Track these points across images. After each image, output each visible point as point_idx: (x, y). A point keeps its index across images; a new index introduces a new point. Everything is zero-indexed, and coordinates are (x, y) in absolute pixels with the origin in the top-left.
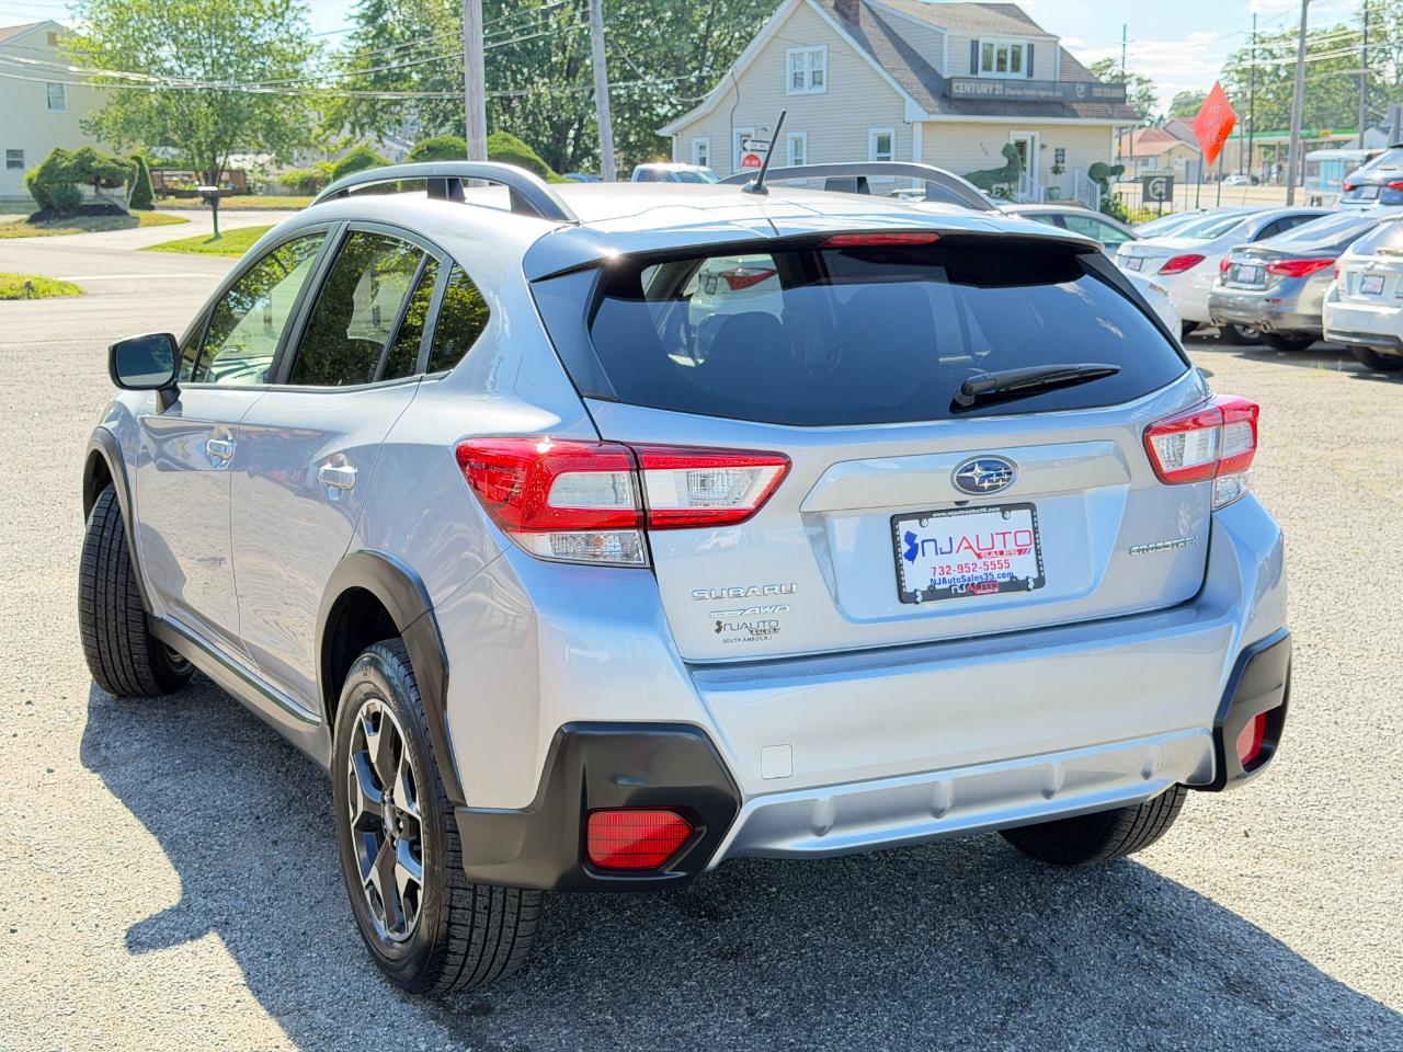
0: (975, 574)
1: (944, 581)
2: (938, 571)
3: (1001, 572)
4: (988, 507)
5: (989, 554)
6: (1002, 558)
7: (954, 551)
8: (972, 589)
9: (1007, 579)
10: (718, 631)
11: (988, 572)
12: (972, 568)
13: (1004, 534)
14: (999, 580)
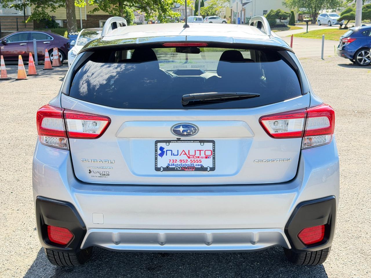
0: (186, 164)
1: (174, 165)
2: (172, 161)
3: (198, 164)
4: (194, 141)
5: (193, 157)
6: (198, 159)
7: (179, 154)
8: (183, 169)
9: (200, 167)
10: (90, 173)
11: (192, 163)
12: (185, 161)
13: (200, 151)
14: (196, 167)
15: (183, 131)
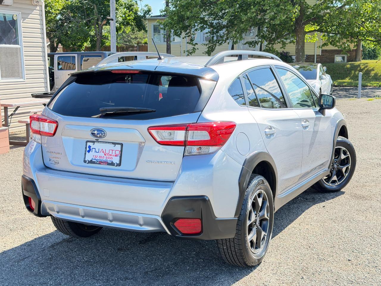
0: (103, 159)
1: (95, 159)
2: (94, 156)
3: (110, 160)
4: (109, 142)
5: (108, 155)
6: (111, 156)
7: (99, 152)
8: (100, 163)
9: (111, 162)
10: (50, 161)
11: (107, 159)
12: (103, 157)
13: (112, 150)
14: (109, 162)
15: (97, 134)
